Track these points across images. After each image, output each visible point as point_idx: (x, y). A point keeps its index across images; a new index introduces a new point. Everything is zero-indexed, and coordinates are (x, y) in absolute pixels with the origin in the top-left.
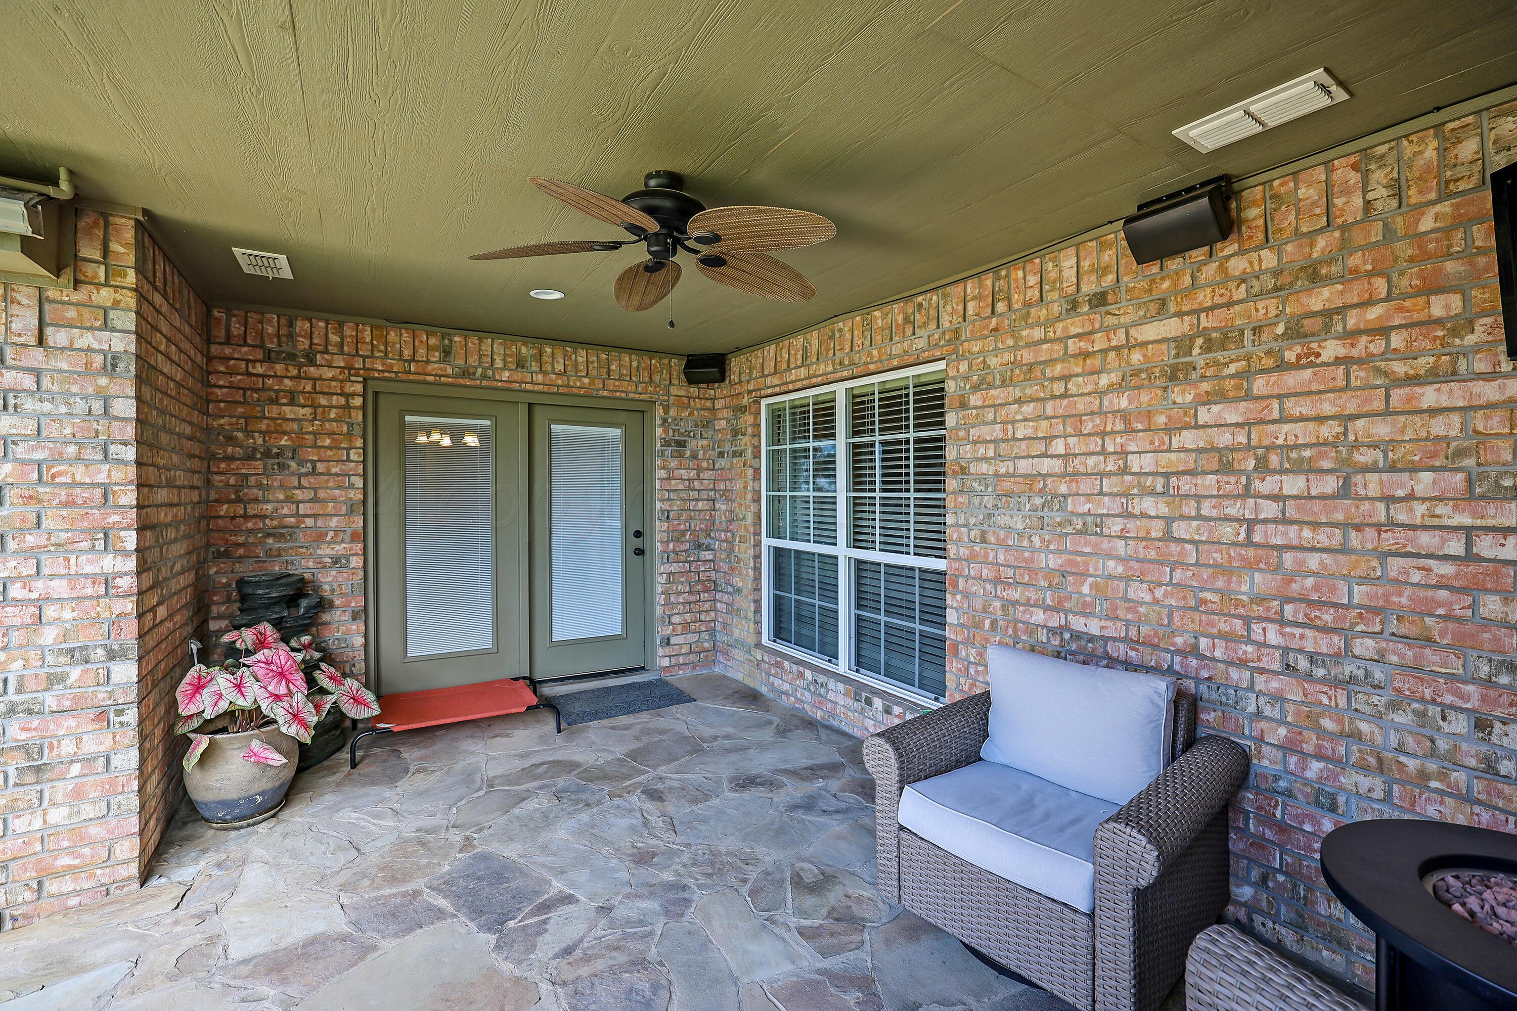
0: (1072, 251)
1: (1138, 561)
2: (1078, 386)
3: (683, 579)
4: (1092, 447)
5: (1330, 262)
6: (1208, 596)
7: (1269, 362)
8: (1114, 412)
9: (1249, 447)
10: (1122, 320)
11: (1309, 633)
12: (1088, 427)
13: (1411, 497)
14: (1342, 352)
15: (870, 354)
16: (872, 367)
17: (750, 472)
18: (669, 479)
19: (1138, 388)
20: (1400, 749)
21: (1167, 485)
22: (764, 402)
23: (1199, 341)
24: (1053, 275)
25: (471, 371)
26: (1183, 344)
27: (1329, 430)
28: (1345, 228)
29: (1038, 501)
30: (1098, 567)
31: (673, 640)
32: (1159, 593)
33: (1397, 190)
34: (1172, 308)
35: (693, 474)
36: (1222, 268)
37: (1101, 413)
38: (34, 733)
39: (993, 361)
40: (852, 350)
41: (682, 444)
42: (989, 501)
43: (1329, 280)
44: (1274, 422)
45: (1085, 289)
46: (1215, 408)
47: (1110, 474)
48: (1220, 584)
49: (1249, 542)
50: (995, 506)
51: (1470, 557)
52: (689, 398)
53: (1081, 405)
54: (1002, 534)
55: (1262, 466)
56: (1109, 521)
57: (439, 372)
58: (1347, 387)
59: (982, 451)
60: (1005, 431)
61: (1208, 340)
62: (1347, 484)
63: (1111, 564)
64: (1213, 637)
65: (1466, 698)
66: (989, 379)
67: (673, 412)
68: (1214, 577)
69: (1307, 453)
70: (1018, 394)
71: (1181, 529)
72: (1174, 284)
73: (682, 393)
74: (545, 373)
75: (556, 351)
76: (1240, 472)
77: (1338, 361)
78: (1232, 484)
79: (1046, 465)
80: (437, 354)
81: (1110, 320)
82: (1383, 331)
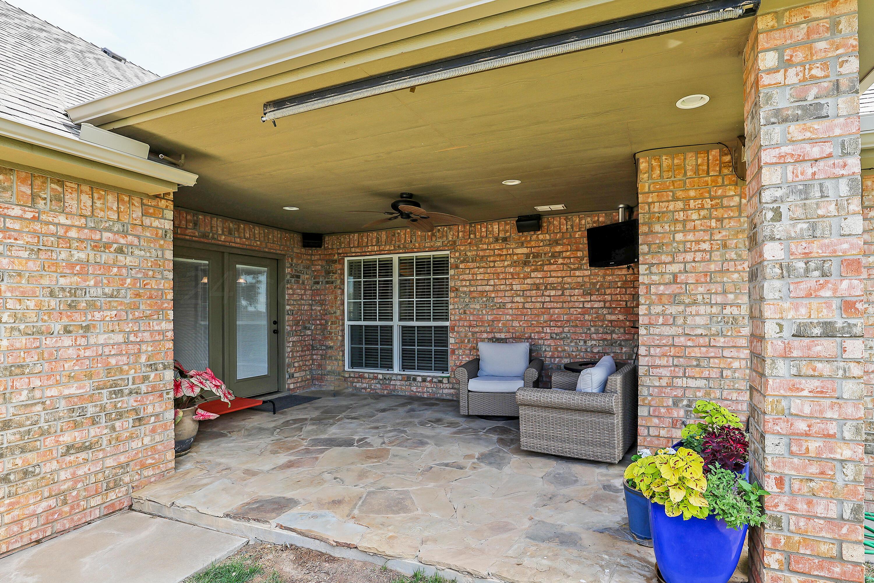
0: (497, 223)
1: (516, 315)
2: (498, 264)
3: (299, 345)
4: (502, 283)
5: (560, 240)
6: (534, 322)
7: (547, 262)
8: (509, 273)
9: (543, 283)
10: (512, 246)
11: (556, 328)
12: (501, 277)
13: (574, 295)
14: (562, 262)
15: (414, 245)
16: (415, 250)
17: (339, 292)
18: (293, 294)
19: (516, 266)
20: (572, 351)
21: (523, 294)
22: (346, 259)
23: (532, 255)
24: (490, 229)
25: (207, 234)
26: (527, 255)
27: (560, 280)
28: (563, 233)
29: (485, 299)
30: (504, 318)
31: (295, 375)
32: (521, 323)
33: (572, 226)
34: (525, 245)
35: (303, 292)
36: (537, 237)
37: (505, 273)
38: (139, 403)
39: (469, 254)
40: (405, 242)
41: (298, 277)
42: (467, 300)
43: (560, 245)
44: (548, 277)
45: (500, 235)
46: (535, 273)
47: (508, 290)
48: (536, 319)
49: (543, 308)
50: (469, 301)
51: (584, 307)
52: (301, 254)
53: (499, 270)
54: (472, 310)
55: (546, 288)
56: (507, 304)
57: (192, 234)
58: (563, 270)
59: (464, 283)
60: (473, 277)
61: (534, 255)
62: (563, 293)
63: (508, 316)
64: (534, 333)
65: (582, 337)
66: (467, 259)
67: (294, 261)
68: (535, 317)
69: (555, 285)
70: (478, 265)
71: (527, 305)
72: (526, 239)
73: (298, 251)
74: (240, 238)
75: (246, 227)
76: (542, 290)
77: (562, 264)
78: (540, 293)
79: (487, 288)
80: (191, 224)
81: (508, 246)
82: (570, 258)
